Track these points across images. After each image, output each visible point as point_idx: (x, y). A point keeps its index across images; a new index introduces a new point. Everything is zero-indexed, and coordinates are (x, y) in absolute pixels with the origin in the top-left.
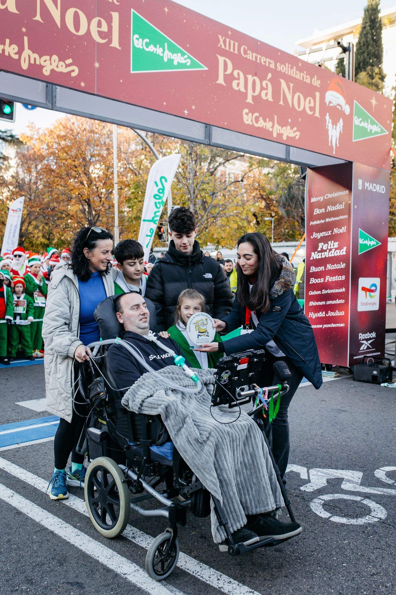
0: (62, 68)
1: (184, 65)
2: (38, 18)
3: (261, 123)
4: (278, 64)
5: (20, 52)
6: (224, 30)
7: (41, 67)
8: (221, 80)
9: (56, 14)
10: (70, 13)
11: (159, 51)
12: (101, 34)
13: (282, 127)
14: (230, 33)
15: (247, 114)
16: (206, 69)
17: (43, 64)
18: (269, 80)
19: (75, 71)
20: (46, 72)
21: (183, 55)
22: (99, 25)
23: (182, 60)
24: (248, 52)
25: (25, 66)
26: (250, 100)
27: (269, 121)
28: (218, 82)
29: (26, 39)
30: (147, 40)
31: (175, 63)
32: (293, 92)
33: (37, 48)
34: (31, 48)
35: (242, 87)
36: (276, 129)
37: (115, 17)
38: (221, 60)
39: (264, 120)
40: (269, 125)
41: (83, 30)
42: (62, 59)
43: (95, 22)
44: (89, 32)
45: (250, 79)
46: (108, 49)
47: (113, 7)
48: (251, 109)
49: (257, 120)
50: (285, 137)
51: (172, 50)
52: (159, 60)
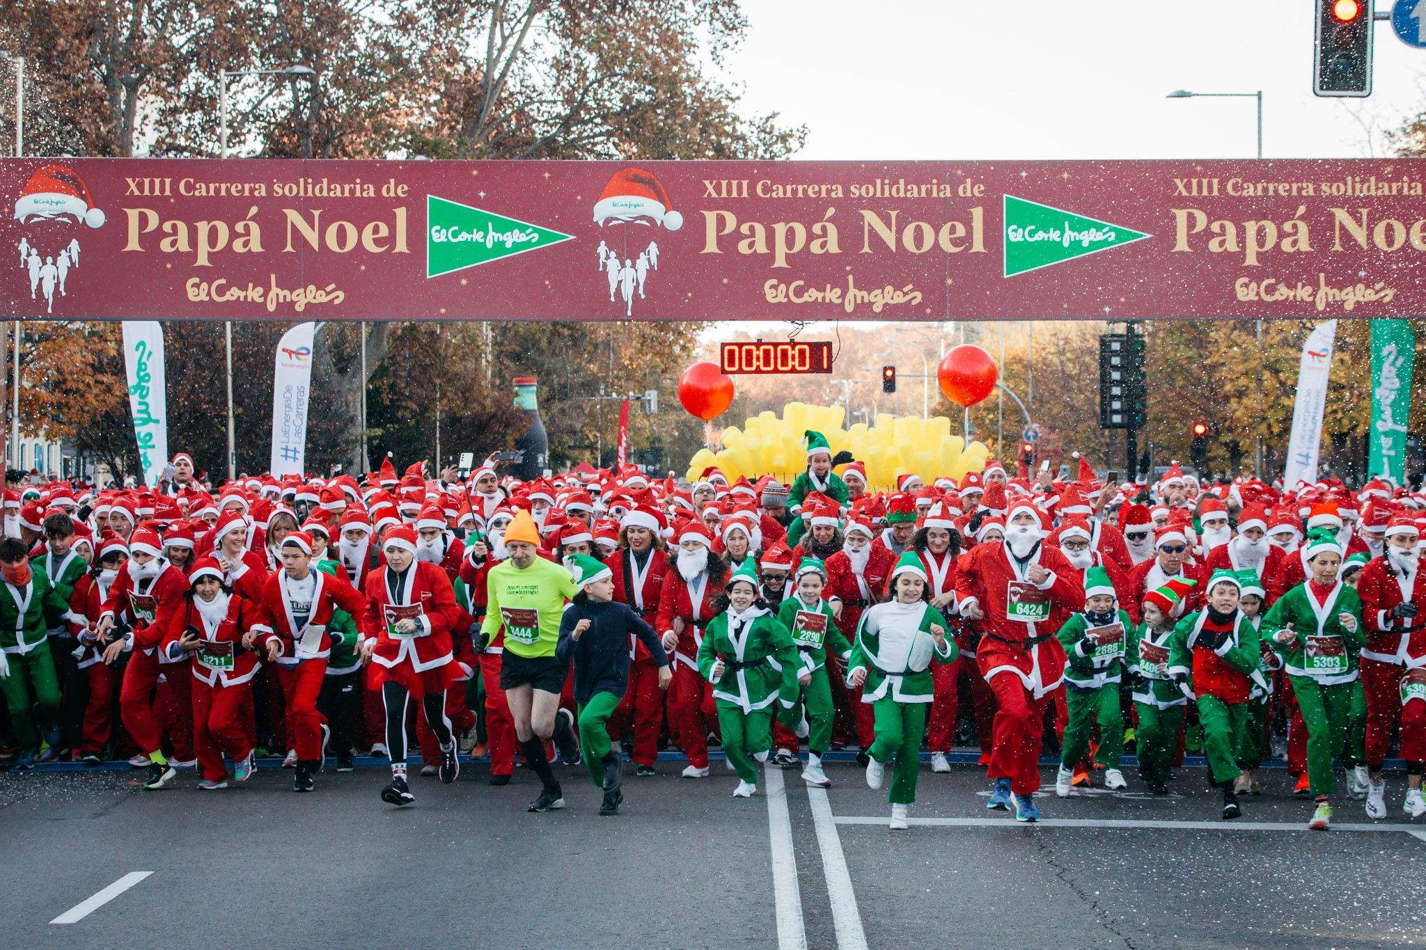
0: (899, 298)
1: (1105, 242)
2: (866, 249)
3: (1283, 293)
4: (1324, 187)
5: (843, 295)
6: (1186, 168)
7: (871, 304)
8: (1182, 245)
9: (889, 238)
10: (909, 232)
11: (1054, 235)
12: (956, 241)
13: (1341, 289)
14: (1199, 168)
15: (1246, 285)
16: (1148, 236)
17: (872, 300)
18: (1301, 218)
19: (917, 297)
21: (1099, 228)
22: (953, 230)
23: (1100, 237)
24: (1245, 186)
25: (849, 308)
26: (1251, 261)
27: (1303, 287)
28: (1177, 249)
29: (850, 278)
30: (1032, 227)
31: (1085, 244)
32: (1373, 220)
33: (866, 284)
34: (858, 286)
35: (1232, 246)
36: (1326, 294)
37: (978, 213)
38: (1181, 215)
39: (1291, 286)
40: (1303, 293)
41: (928, 244)
42: (898, 287)
43: (946, 229)
44: (936, 244)
45: (1251, 227)
46: (967, 257)
47: (973, 202)
48: (1256, 275)
49: (1270, 290)
50: (1349, 306)
51: (1079, 227)
52: (1055, 248)
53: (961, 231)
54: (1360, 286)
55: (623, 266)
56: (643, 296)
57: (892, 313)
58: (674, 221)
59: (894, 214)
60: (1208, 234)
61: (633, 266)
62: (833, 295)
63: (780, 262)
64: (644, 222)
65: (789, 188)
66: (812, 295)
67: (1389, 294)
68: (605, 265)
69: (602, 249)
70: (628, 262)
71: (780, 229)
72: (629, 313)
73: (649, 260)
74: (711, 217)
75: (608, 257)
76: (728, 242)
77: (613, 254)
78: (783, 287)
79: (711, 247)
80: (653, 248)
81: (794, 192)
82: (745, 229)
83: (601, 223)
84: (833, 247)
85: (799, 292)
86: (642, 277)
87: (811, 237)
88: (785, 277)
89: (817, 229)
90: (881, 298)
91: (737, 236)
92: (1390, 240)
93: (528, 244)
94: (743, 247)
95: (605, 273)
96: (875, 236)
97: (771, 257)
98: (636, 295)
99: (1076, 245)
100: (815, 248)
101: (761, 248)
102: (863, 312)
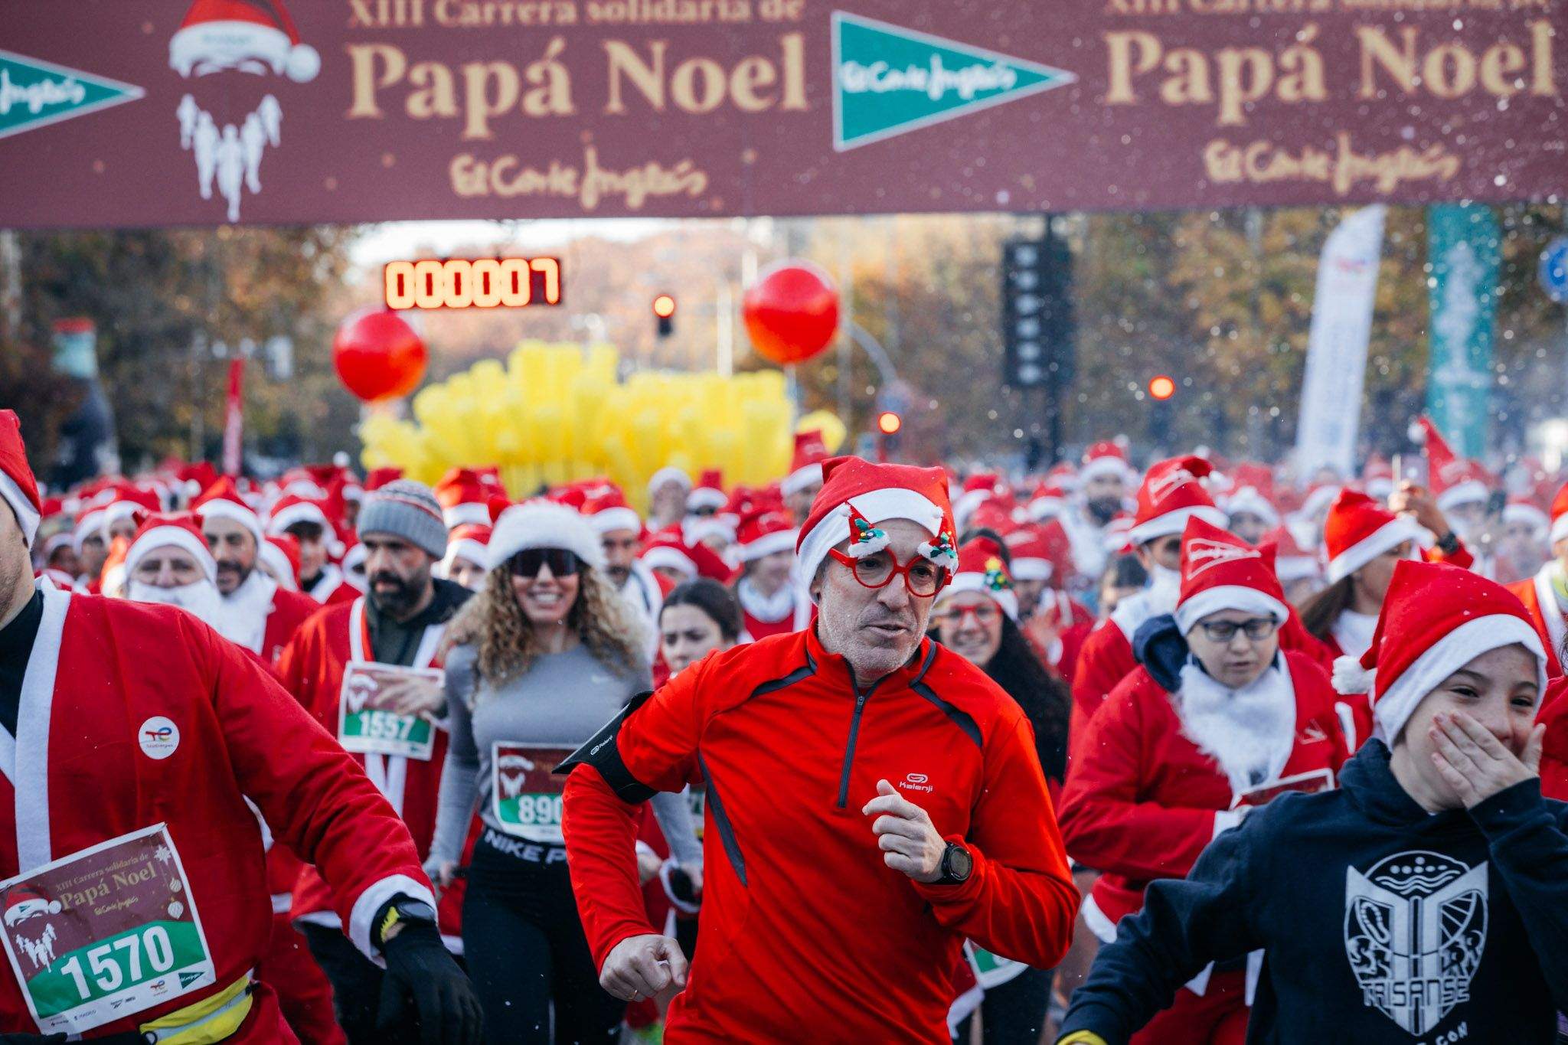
0: (670, 184)
1: (998, 90)
2: (615, 105)
3: (1283, 166)
5: (579, 181)
7: (624, 193)
8: (1121, 91)
9: (650, 85)
10: (683, 78)
11: (915, 79)
12: (759, 92)
13: (1374, 159)
15: (1222, 154)
16: (1069, 78)
17: (627, 187)
18: (1313, 44)
19: (698, 182)
20: (635, 200)
21: (988, 66)
22: (754, 73)
23: (989, 80)
25: (589, 200)
26: (1230, 113)
27: (1315, 155)
28: (1112, 98)
29: (591, 152)
30: (879, 67)
31: (966, 91)
32: (1422, 49)
33: (616, 163)
34: (605, 164)
35: (1200, 91)
36: (1348, 167)
37: (793, 46)
38: (1118, 44)
39: (1296, 154)
40: (1314, 165)
41: (714, 96)
42: (667, 165)
43: (741, 73)
44: (728, 99)
45: (1230, 61)
46: (775, 115)
47: (785, 26)
48: (1237, 138)
49: (1263, 160)
50: (1387, 184)
51: (955, 63)
52: (915, 102)
53: (766, 74)
54: (1404, 155)
55: (221, 135)
56: (254, 185)
57: (656, 207)
58: (304, 63)
59: (658, 49)
60: (1161, 73)
61: (239, 136)
62: (561, 180)
63: (477, 128)
64: (255, 68)
65: (489, 10)
66: (529, 181)
67: (1450, 166)
68: (192, 138)
69: (187, 110)
70: (230, 131)
71: (476, 75)
72: (234, 214)
73: (264, 128)
74: (362, 57)
75: (196, 124)
76: (391, 97)
77: (206, 119)
78: (481, 170)
79: (364, 104)
80: (270, 109)
81: (498, 14)
82: (418, 75)
83: (184, 69)
84: (562, 102)
85: (508, 176)
86: (254, 156)
87: (525, 87)
88: (485, 152)
89: (534, 73)
90: (639, 184)
91: (405, 87)
92: (1450, 75)
93: (67, 105)
94: (416, 106)
95: (192, 152)
96: (629, 88)
97: (460, 120)
98: (244, 187)
99: (952, 97)
100: (533, 104)
101: (445, 104)
102: (613, 206)
